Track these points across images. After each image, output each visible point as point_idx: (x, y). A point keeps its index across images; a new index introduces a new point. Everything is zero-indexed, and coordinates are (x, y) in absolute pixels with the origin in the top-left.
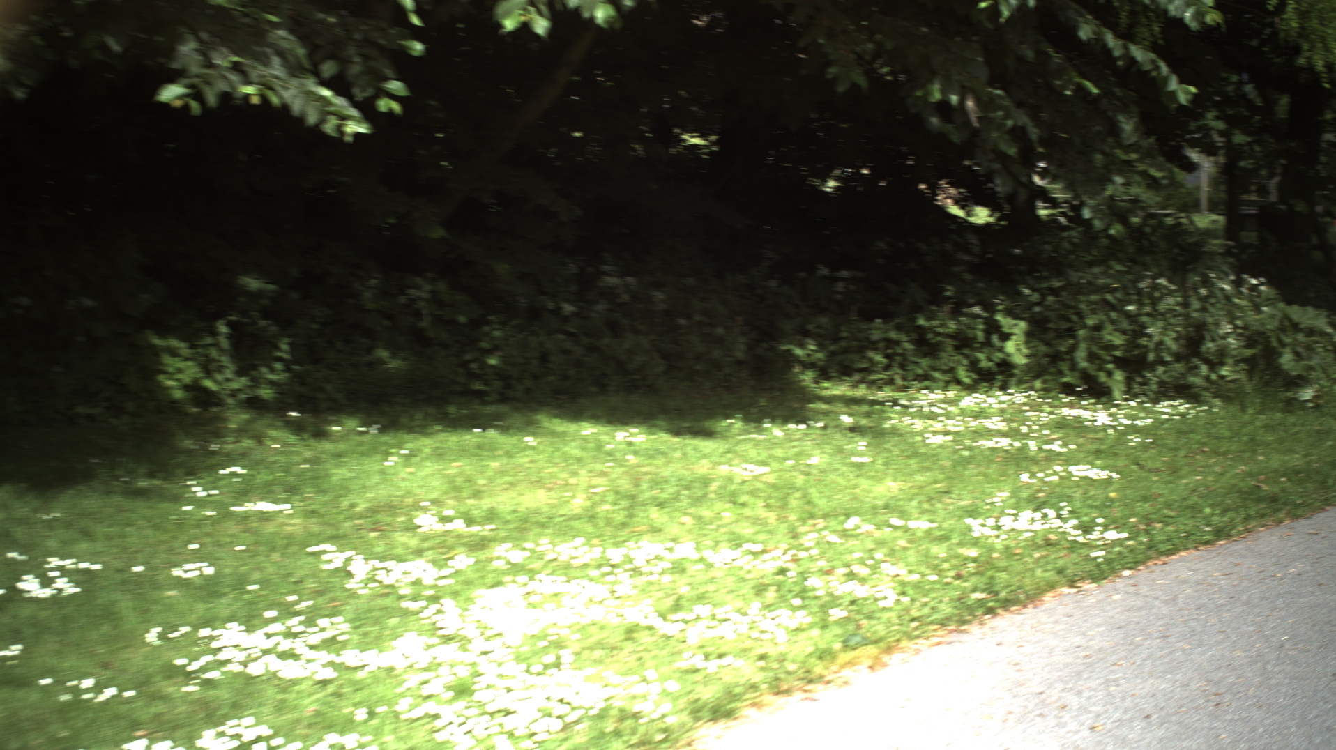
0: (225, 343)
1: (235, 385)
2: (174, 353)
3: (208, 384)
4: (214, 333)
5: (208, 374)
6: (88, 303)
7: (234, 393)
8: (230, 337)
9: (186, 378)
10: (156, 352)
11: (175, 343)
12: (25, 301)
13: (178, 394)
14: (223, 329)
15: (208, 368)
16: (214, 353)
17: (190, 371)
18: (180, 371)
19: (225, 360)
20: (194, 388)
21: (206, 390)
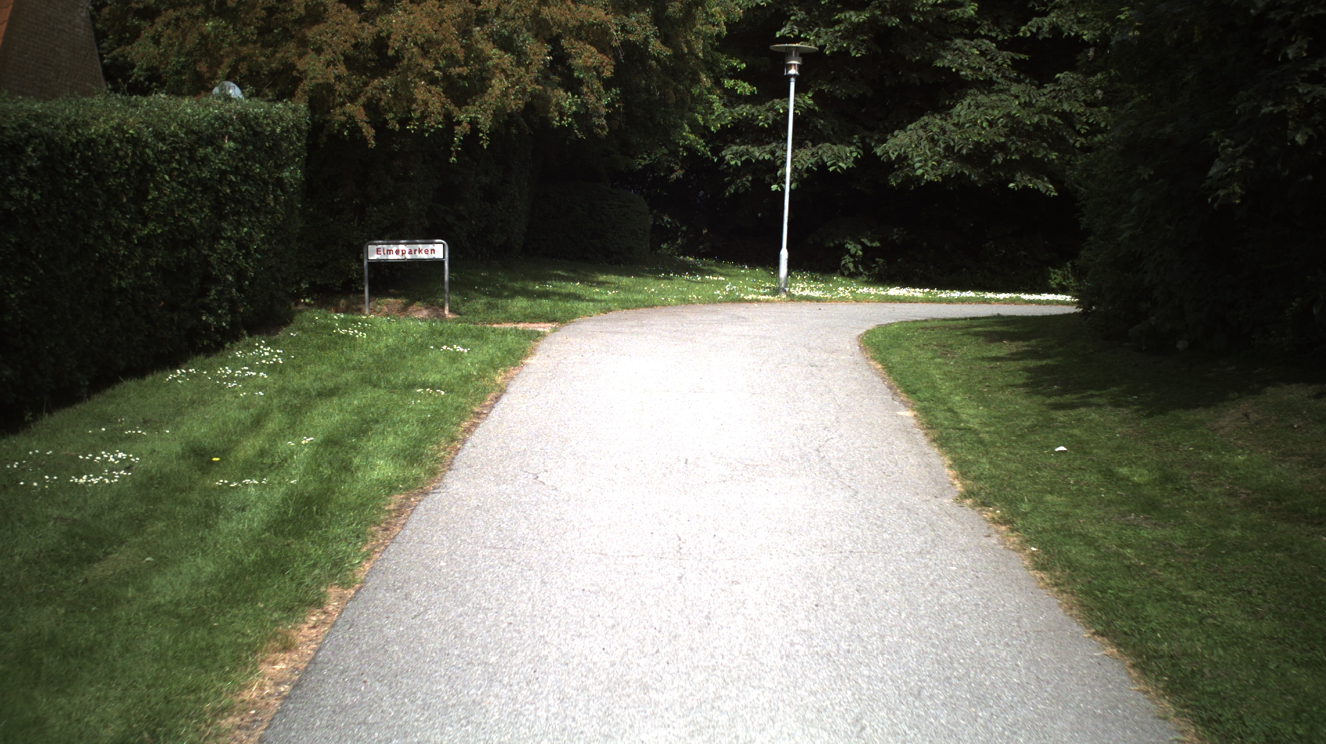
0: (1069, 270)
1: (1073, 285)
2: (1054, 273)
3: (1064, 283)
4: (1066, 266)
5: (1065, 280)
6: (1023, 253)
7: (1073, 287)
8: (1071, 268)
9: (1057, 281)
10: (1049, 273)
11: (1056, 271)
12: (1004, 251)
13: (1055, 286)
14: (1068, 264)
15: (1065, 277)
16: (1066, 273)
17: (1059, 279)
18: (1055, 278)
19: (1070, 275)
20: (1059, 284)
21: (1063, 285)
